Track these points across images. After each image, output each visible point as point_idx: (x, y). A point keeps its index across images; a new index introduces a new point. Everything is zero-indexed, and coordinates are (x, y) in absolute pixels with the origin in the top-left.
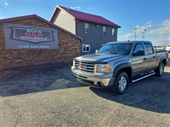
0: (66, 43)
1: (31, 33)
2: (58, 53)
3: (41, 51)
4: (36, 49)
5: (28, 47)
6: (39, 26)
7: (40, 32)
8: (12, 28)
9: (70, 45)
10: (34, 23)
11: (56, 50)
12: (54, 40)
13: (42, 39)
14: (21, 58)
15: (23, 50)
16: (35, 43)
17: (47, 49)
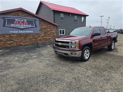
0: (46, 29)
1: (19, 22)
2: (39, 36)
3: (27, 35)
4: (23, 34)
5: (17, 32)
6: (25, 16)
7: (25, 20)
8: (4, 18)
9: (49, 30)
10: (20, 14)
11: (38, 34)
12: (36, 27)
13: (27, 26)
14: (12, 40)
15: (14, 34)
16: (22, 29)
17: (31, 33)
